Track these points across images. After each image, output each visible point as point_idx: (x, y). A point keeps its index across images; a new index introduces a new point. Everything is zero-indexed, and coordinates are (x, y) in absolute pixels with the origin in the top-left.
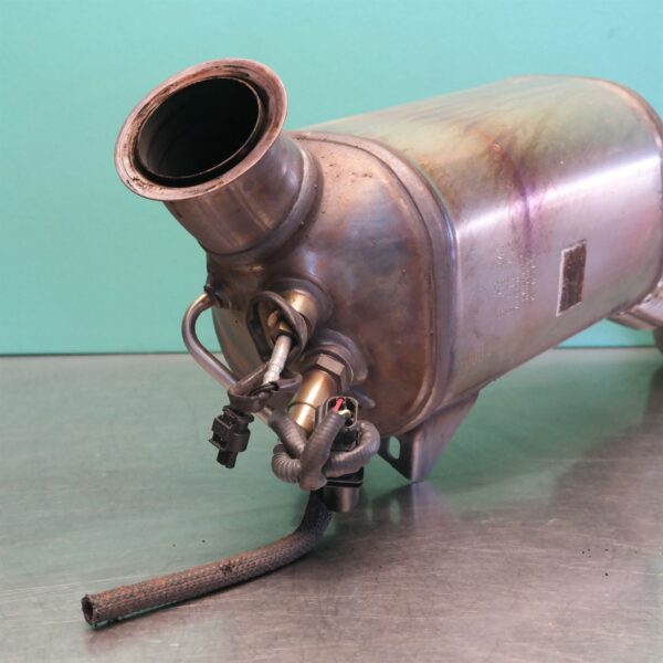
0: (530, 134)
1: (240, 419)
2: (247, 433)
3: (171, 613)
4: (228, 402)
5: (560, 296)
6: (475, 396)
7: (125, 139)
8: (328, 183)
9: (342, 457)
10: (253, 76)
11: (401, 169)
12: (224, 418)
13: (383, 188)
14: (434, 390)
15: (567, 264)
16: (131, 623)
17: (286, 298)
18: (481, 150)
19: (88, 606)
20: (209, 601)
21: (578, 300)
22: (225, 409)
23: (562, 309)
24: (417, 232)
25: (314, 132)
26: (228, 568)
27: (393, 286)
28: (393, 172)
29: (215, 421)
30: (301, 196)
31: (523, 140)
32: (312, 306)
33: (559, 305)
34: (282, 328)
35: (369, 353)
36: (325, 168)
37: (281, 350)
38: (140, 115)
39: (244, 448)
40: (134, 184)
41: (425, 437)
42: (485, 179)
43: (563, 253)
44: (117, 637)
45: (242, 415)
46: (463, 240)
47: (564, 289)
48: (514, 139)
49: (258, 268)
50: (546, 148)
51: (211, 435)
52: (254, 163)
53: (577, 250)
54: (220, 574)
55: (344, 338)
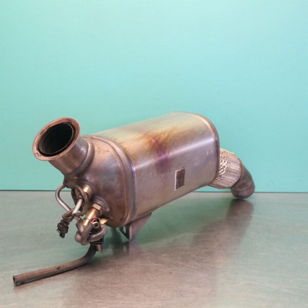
0: (166, 136)
1: (65, 224)
2: (68, 228)
3: (39, 281)
4: (62, 219)
5: (175, 185)
6: (151, 214)
7: (36, 141)
8: (96, 153)
9: (94, 236)
10: (73, 123)
11: (118, 150)
12: (60, 224)
13: (112, 155)
14: (129, 215)
15: (178, 175)
16: (26, 284)
17: (82, 188)
18: (147, 141)
19: (14, 279)
20: (52, 278)
21: (183, 185)
22: (61, 221)
23: (177, 188)
24: (122, 169)
25: (96, 136)
26: (59, 268)
27: (115, 184)
28: (115, 150)
29: (58, 225)
30: (87, 158)
31: (163, 137)
32: (90, 190)
33: (175, 187)
34: (80, 197)
35: (109, 203)
36: (96, 148)
37: (79, 203)
38: (41, 133)
39: (67, 232)
40: (36, 155)
41: (133, 227)
42: (147, 151)
43: (176, 172)
44: (21, 288)
45: (66, 223)
46: (137, 170)
47: (177, 182)
48: (160, 137)
49: (76, 178)
50: (171, 140)
51: (57, 228)
52: (68, 151)
53: (182, 170)
54: (56, 270)
55: (101, 199)
